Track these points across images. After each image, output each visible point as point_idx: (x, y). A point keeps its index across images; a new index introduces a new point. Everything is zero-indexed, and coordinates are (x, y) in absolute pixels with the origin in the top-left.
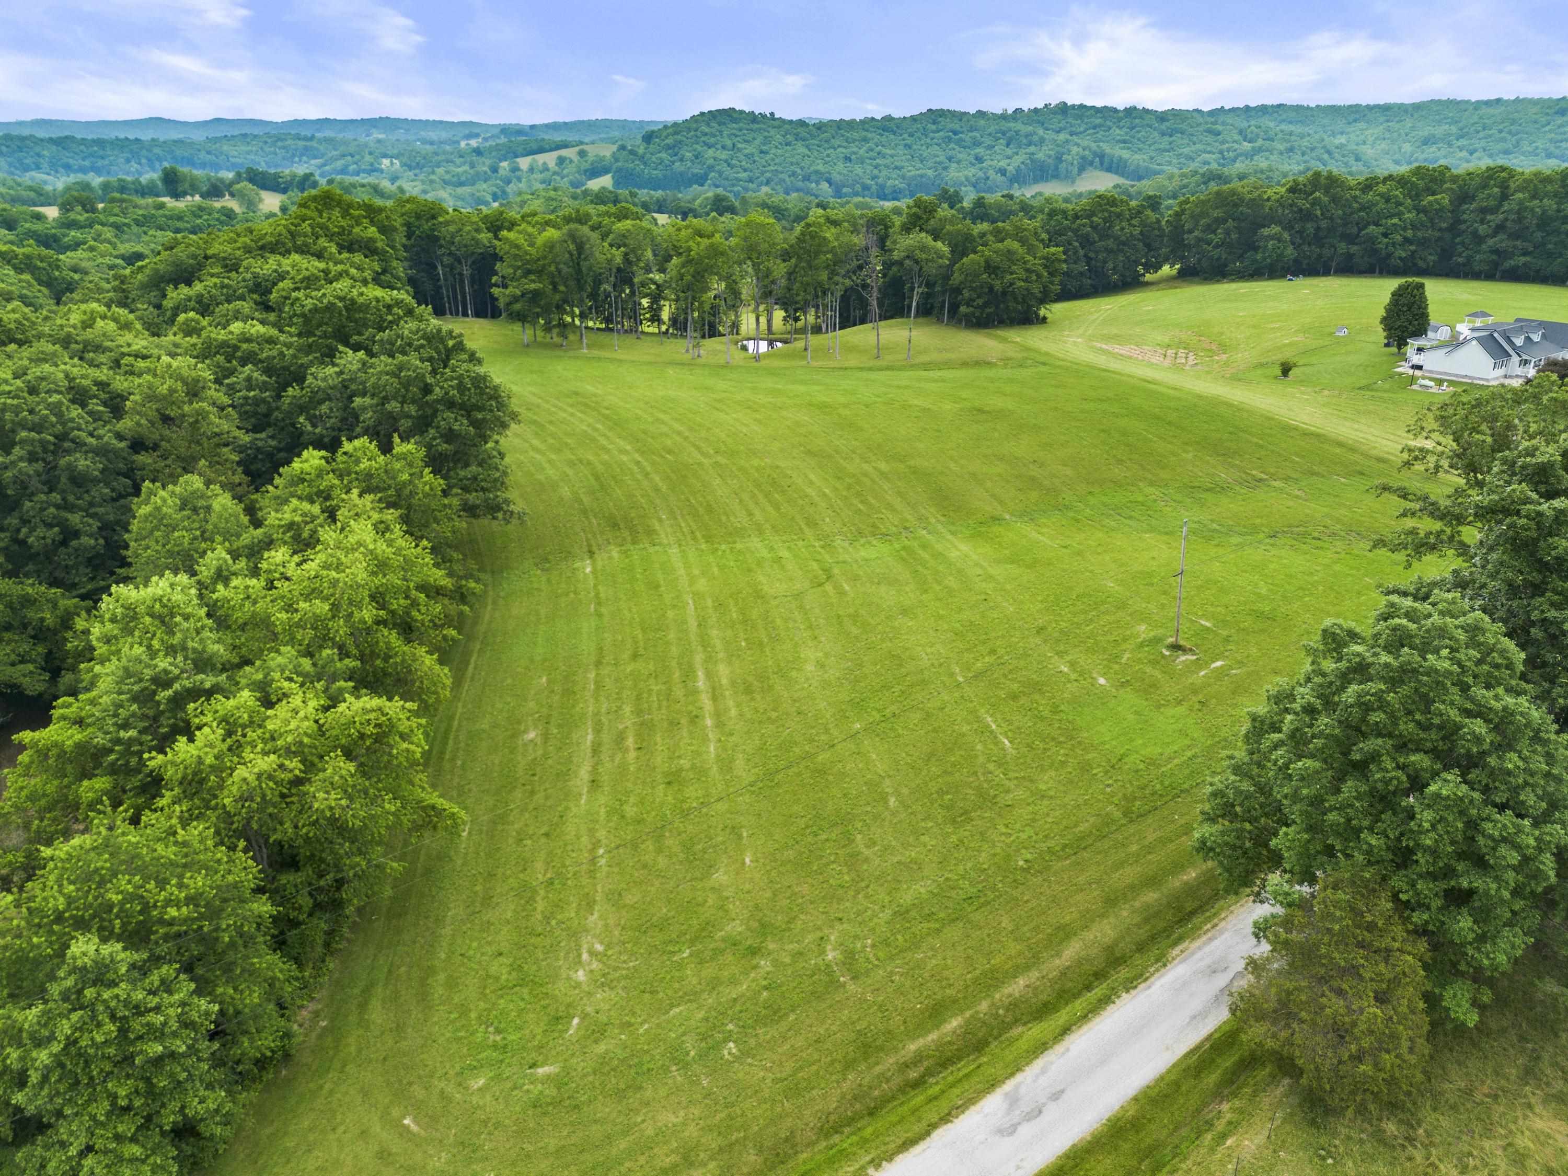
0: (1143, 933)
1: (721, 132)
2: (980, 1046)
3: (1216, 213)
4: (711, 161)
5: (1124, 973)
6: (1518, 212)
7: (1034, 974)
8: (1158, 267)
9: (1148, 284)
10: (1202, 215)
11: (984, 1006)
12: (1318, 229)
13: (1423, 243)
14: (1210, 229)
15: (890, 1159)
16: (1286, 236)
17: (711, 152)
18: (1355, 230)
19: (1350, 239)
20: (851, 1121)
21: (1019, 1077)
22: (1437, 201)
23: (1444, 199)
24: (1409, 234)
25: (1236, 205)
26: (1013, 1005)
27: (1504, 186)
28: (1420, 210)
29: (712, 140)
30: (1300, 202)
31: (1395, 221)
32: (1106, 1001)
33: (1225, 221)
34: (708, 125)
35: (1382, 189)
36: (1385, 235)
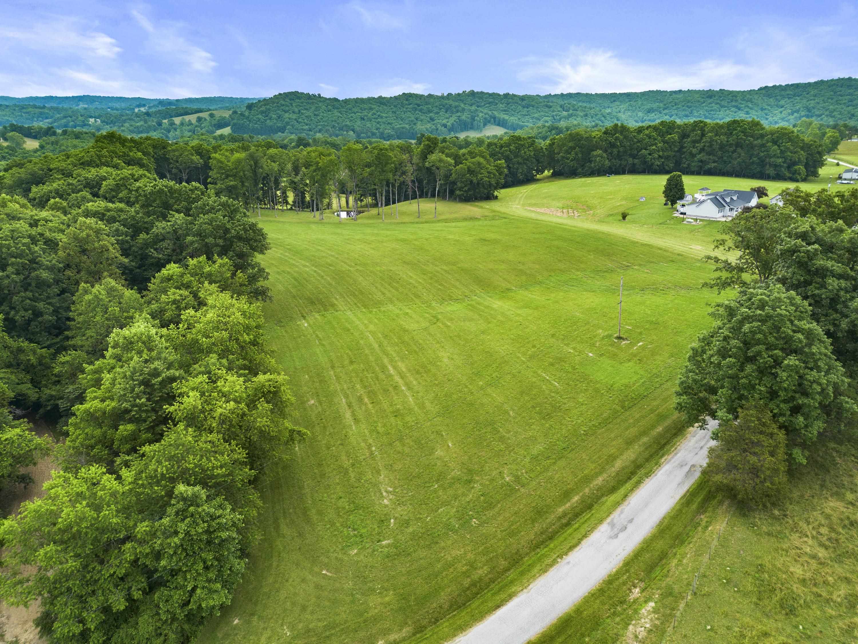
0: (646, 454)
1: (291, 104)
2: (590, 507)
3: (571, 144)
4: (287, 120)
5: (643, 471)
6: (710, 142)
7: (605, 475)
8: (543, 172)
9: (538, 180)
10: (564, 145)
11: (587, 490)
12: (619, 152)
13: (667, 158)
14: (568, 152)
15: (566, 554)
16: (605, 155)
17: (287, 115)
18: (636, 152)
19: (634, 157)
20: (543, 542)
21: (612, 516)
22: (672, 138)
23: (676, 137)
24: (661, 153)
25: (579, 140)
26: (599, 489)
27: (702, 130)
28: (665, 142)
29: (287, 108)
30: (610, 139)
31: (654, 147)
32: (639, 483)
33: (575, 148)
34: (284, 100)
35: (647, 132)
36: (650, 154)
